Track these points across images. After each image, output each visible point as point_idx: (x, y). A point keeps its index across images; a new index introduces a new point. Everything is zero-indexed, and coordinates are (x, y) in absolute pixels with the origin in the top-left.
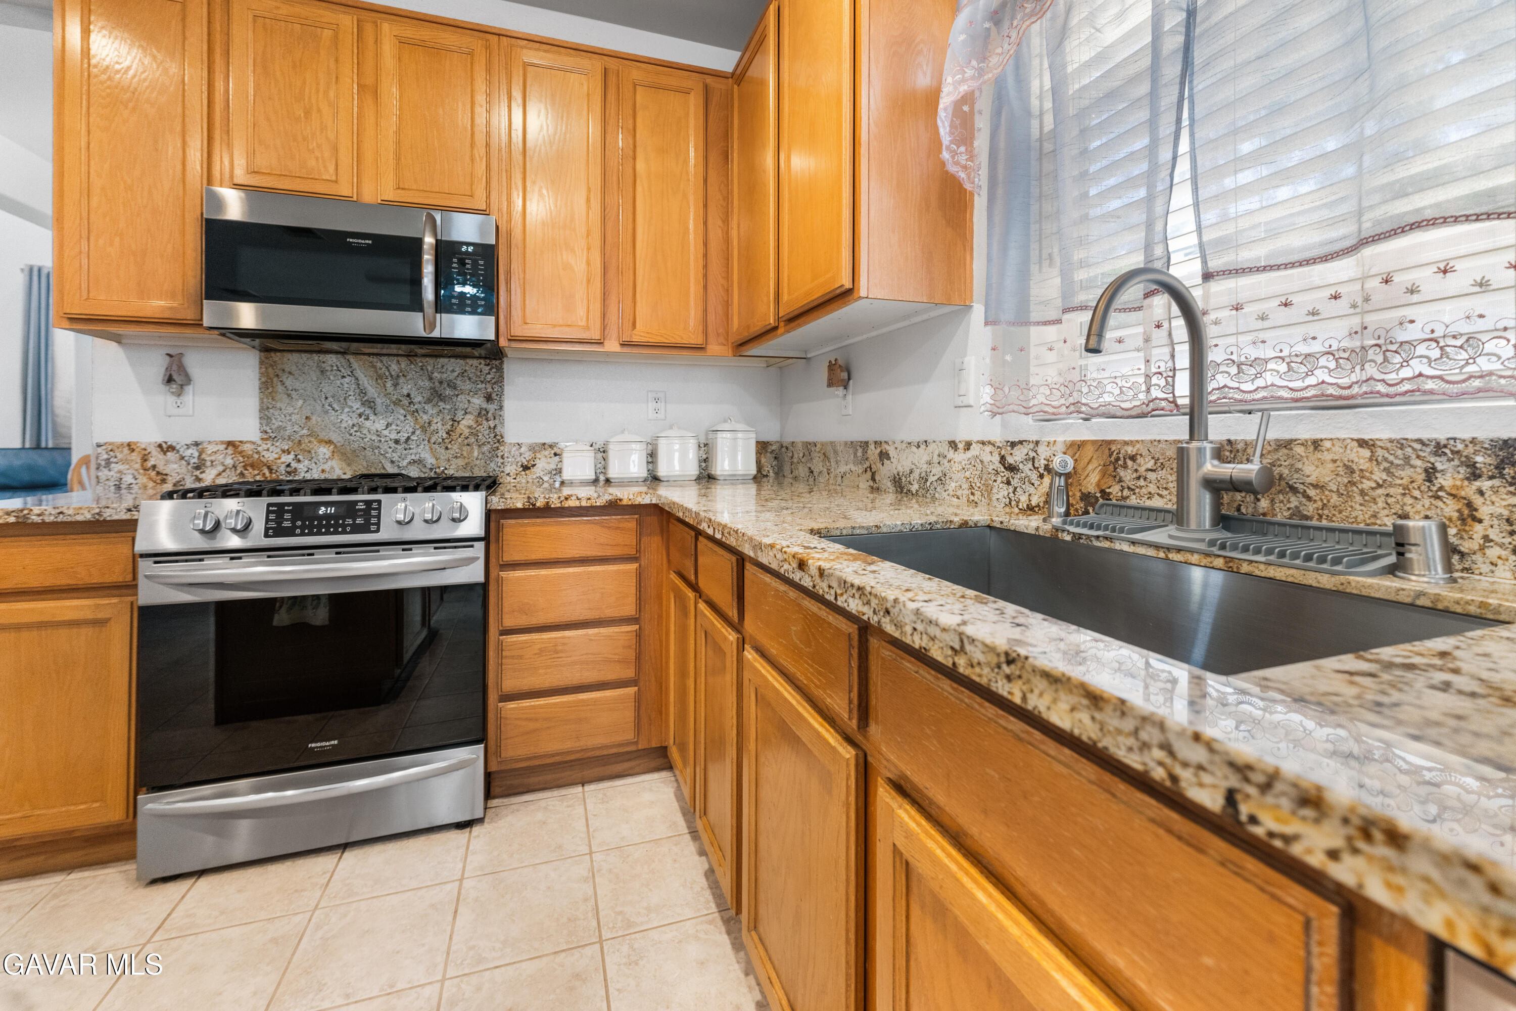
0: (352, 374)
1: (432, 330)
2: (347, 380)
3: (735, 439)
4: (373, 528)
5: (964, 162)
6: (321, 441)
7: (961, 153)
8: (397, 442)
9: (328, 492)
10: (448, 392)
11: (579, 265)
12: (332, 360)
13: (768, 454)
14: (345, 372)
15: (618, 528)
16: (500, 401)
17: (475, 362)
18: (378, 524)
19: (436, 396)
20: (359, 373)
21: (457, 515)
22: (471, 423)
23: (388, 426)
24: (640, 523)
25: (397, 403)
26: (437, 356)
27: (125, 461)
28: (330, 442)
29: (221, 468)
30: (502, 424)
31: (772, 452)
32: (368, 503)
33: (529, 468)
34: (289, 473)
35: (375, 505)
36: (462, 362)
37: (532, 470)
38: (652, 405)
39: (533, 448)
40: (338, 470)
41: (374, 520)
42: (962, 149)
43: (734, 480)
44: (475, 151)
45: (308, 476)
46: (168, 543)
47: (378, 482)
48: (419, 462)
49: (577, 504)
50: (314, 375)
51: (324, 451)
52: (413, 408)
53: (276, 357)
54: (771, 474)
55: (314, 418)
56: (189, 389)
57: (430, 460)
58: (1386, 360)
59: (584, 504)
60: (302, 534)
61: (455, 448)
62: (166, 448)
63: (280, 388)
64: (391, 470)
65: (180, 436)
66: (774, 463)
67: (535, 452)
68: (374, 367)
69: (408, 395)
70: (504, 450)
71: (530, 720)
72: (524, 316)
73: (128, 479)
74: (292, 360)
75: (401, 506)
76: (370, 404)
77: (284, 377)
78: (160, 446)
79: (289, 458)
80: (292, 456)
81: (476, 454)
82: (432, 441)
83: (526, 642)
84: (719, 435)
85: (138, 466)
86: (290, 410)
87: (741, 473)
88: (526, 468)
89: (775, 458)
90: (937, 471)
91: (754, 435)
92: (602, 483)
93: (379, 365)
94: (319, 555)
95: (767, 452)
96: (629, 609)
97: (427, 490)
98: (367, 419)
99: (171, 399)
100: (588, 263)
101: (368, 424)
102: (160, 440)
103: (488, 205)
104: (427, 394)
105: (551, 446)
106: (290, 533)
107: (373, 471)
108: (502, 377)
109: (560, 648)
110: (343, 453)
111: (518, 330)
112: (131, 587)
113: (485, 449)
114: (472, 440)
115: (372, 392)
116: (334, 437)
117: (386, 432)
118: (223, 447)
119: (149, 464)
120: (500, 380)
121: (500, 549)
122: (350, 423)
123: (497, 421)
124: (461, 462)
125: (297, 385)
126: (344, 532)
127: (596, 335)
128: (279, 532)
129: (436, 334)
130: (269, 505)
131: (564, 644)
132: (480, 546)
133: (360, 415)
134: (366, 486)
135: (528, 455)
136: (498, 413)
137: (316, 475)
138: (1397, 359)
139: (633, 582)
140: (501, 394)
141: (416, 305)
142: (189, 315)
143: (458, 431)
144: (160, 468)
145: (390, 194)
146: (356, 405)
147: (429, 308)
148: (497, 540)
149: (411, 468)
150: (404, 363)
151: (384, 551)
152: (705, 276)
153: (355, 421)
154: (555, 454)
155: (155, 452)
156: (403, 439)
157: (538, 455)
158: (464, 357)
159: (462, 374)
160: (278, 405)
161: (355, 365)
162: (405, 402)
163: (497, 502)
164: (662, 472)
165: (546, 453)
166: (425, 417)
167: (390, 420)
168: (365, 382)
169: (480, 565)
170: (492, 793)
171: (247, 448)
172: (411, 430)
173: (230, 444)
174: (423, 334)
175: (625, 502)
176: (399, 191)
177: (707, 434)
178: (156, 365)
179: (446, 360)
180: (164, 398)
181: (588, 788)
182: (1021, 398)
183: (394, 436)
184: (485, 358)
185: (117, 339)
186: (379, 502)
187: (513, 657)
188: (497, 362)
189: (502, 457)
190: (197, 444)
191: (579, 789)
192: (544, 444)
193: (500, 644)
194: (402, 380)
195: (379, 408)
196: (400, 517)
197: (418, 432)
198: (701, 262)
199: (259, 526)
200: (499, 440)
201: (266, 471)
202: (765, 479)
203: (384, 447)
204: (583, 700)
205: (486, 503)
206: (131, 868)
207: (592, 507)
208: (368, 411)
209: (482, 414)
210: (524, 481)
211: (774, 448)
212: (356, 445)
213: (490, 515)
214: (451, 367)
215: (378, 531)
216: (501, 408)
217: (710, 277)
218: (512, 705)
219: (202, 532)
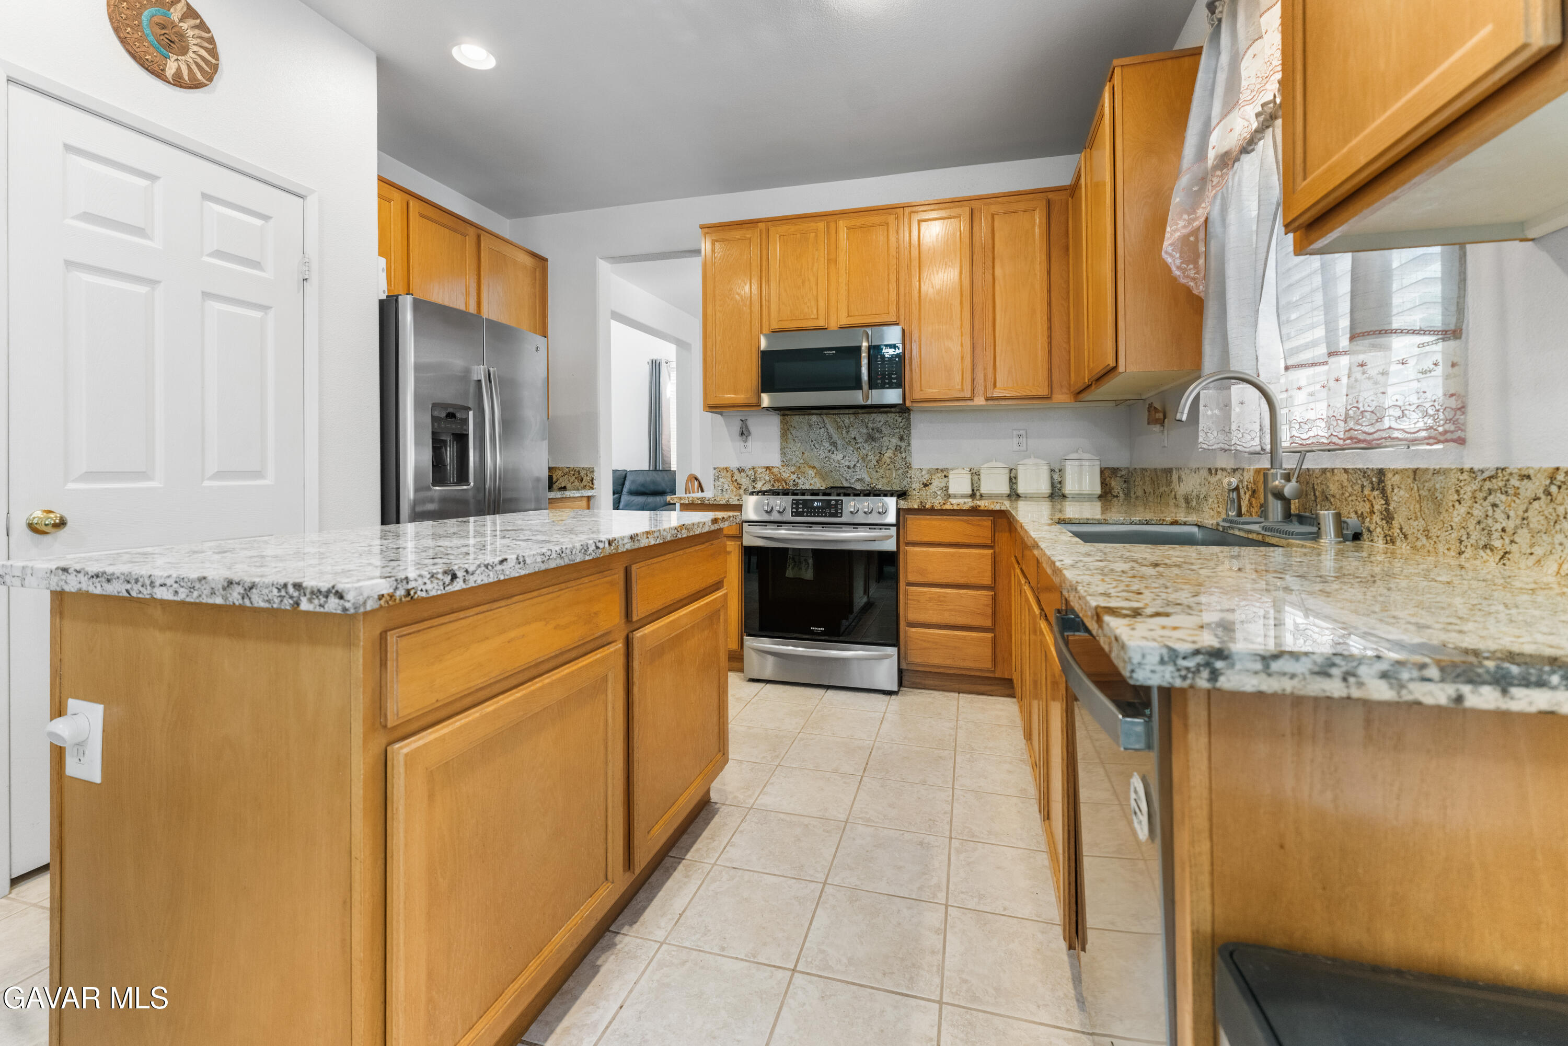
0: (825, 427)
1: (867, 399)
2: (822, 430)
3: (1081, 466)
4: (839, 515)
5: (1192, 275)
6: (810, 467)
7: (1190, 269)
8: (849, 467)
9: (817, 494)
10: (877, 435)
11: (955, 347)
12: (814, 418)
13: (1118, 478)
14: (821, 425)
15: (979, 525)
16: (909, 440)
17: (893, 415)
18: (841, 513)
19: (871, 438)
20: (828, 426)
21: (881, 510)
22: (891, 455)
23: (844, 457)
24: (994, 523)
25: (849, 443)
26: (870, 413)
27: (725, 477)
28: (814, 467)
29: (764, 482)
30: (910, 455)
31: (1121, 477)
32: (837, 501)
33: (927, 486)
34: (794, 485)
35: (840, 502)
36: (885, 415)
37: (930, 487)
38: (1016, 440)
39: (930, 472)
40: (819, 484)
41: (839, 511)
42: (1191, 266)
43: (1081, 498)
44: (890, 285)
45: (804, 487)
46: (752, 516)
47: (839, 491)
48: (860, 480)
49: (951, 507)
50: (806, 428)
51: (811, 472)
52: (857, 446)
53: (788, 418)
54: (1121, 495)
55: (806, 453)
56: (750, 438)
57: (867, 479)
58: (1300, 427)
59: (955, 508)
60: (807, 516)
61: (881, 471)
62: (741, 470)
63: (790, 436)
64: (846, 484)
65: (747, 465)
66: (1124, 486)
67: (931, 475)
68: (836, 421)
69: (855, 438)
70: (912, 473)
71: (925, 641)
72: (921, 386)
73: (726, 486)
74: (796, 420)
75: (853, 504)
76: (834, 444)
77: (792, 430)
78: (738, 469)
79: (794, 477)
80: (796, 475)
81: (894, 475)
82: (868, 467)
83: (921, 592)
84: (1068, 462)
85: (730, 480)
86: (795, 449)
87: (1088, 492)
88: (926, 485)
89: (1125, 481)
90: (1204, 490)
91: (1098, 463)
92: (978, 497)
93: (839, 420)
94: (815, 527)
95: (1116, 476)
96: (987, 580)
97: (865, 495)
98: (833, 453)
99: (742, 444)
100: (962, 346)
101: (833, 456)
102: (738, 466)
103: (898, 317)
104: (865, 437)
105: (942, 471)
106: (801, 515)
107: (836, 485)
108: (909, 424)
109: (942, 599)
110: (821, 474)
111: (917, 395)
112: (739, 537)
113: (900, 472)
114: (892, 466)
115: (835, 437)
116: (816, 464)
117: (843, 461)
118: (764, 470)
119: (734, 479)
120: (908, 427)
121: (905, 533)
122: (824, 456)
123: (907, 454)
124: (885, 480)
125: (798, 434)
126: (826, 516)
127: (968, 395)
128: (796, 513)
129: (869, 402)
130: (793, 500)
131: (944, 597)
132: (894, 529)
133: (829, 451)
134: (835, 492)
135: (927, 477)
136: (907, 448)
137: (807, 487)
138: (1306, 427)
139: (989, 562)
140: (909, 436)
141: (858, 386)
142: (754, 401)
143: (883, 460)
144: (739, 481)
145: (844, 321)
146: (827, 445)
147: (865, 386)
148: (904, 528)
149: (857, 484)
150: (852, 417)
151: (845, 528)
152: (1050, 343)
153: (827, 455)
154: (945, 476)
155: (736, 472)
156: (852, 466)
157: (933, 476)
158: (886, 412)
159: (885, 423)
160: (789, 446)
161: (826, 421)
162: (853, 442)
163: (903, 504)
164: (1021, 489)
165: (939, 475)
166: (864, 452)
167: (845, 454)
168: (831, 430)
169: (894, 540)
170: (903, 684)
171: (775, 470)
172: (856, 460)
173: (768, 468)
174: (863, 403)
175: (982, 508)
176: (849, 318)
177: (1061, 462)
178: (736, 427)
179: (876, 415)
180: (740, 444)
181: (961, 695)
182: (1226, 439)
183: (847, 464)
184: (899, 412)
185: (721, 414)
186: (842, 501)
187: (913, 600)
188: (906, 415)
189: (910, 478)
190: (753, 468)
191: (957, 694)
192: (937, 469)
193: (906, 591)
194: (851, 429)
195: (839, 447)
196: (852, 510)
197: (860, 461)
198: (1046, 334)
199: (789, 510)
200: (908, 466)
201: (784, 484)
202: (1115, 499)
203: (842, 470)
204: (957, 635)
205: (897, 504)
206: (741, 675)
207: (960, 510)
208: (833, 449)
209: (898, 449)
210: (924, 494)
211: (1123, 473)
212: (827, 469)
213: (898, 511)
214: (880, 419)
215: (841, 516)
216: (909, 445)
217: (1054, 344)
218: (914, 630)
219: (767, 512)
